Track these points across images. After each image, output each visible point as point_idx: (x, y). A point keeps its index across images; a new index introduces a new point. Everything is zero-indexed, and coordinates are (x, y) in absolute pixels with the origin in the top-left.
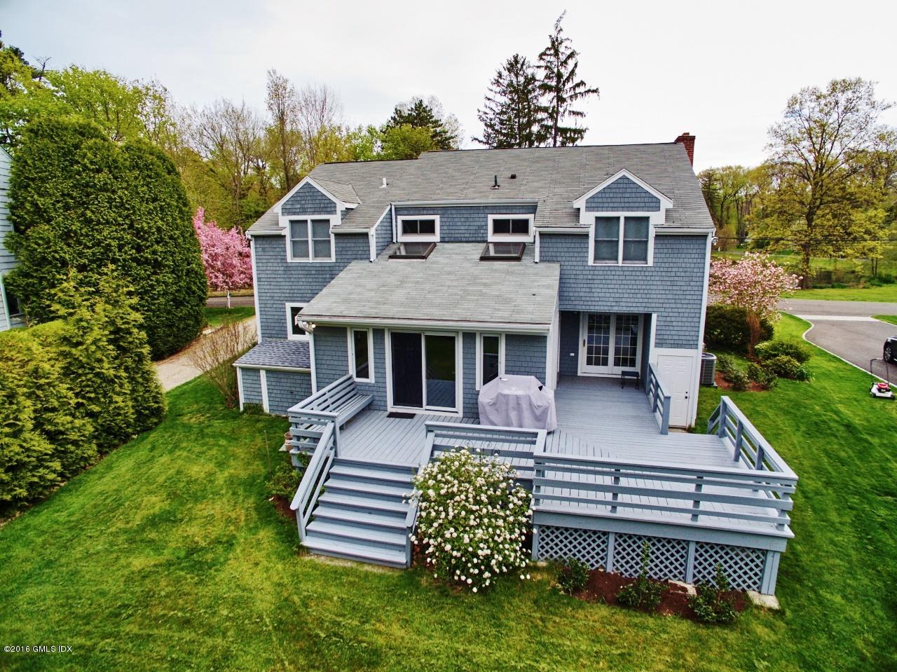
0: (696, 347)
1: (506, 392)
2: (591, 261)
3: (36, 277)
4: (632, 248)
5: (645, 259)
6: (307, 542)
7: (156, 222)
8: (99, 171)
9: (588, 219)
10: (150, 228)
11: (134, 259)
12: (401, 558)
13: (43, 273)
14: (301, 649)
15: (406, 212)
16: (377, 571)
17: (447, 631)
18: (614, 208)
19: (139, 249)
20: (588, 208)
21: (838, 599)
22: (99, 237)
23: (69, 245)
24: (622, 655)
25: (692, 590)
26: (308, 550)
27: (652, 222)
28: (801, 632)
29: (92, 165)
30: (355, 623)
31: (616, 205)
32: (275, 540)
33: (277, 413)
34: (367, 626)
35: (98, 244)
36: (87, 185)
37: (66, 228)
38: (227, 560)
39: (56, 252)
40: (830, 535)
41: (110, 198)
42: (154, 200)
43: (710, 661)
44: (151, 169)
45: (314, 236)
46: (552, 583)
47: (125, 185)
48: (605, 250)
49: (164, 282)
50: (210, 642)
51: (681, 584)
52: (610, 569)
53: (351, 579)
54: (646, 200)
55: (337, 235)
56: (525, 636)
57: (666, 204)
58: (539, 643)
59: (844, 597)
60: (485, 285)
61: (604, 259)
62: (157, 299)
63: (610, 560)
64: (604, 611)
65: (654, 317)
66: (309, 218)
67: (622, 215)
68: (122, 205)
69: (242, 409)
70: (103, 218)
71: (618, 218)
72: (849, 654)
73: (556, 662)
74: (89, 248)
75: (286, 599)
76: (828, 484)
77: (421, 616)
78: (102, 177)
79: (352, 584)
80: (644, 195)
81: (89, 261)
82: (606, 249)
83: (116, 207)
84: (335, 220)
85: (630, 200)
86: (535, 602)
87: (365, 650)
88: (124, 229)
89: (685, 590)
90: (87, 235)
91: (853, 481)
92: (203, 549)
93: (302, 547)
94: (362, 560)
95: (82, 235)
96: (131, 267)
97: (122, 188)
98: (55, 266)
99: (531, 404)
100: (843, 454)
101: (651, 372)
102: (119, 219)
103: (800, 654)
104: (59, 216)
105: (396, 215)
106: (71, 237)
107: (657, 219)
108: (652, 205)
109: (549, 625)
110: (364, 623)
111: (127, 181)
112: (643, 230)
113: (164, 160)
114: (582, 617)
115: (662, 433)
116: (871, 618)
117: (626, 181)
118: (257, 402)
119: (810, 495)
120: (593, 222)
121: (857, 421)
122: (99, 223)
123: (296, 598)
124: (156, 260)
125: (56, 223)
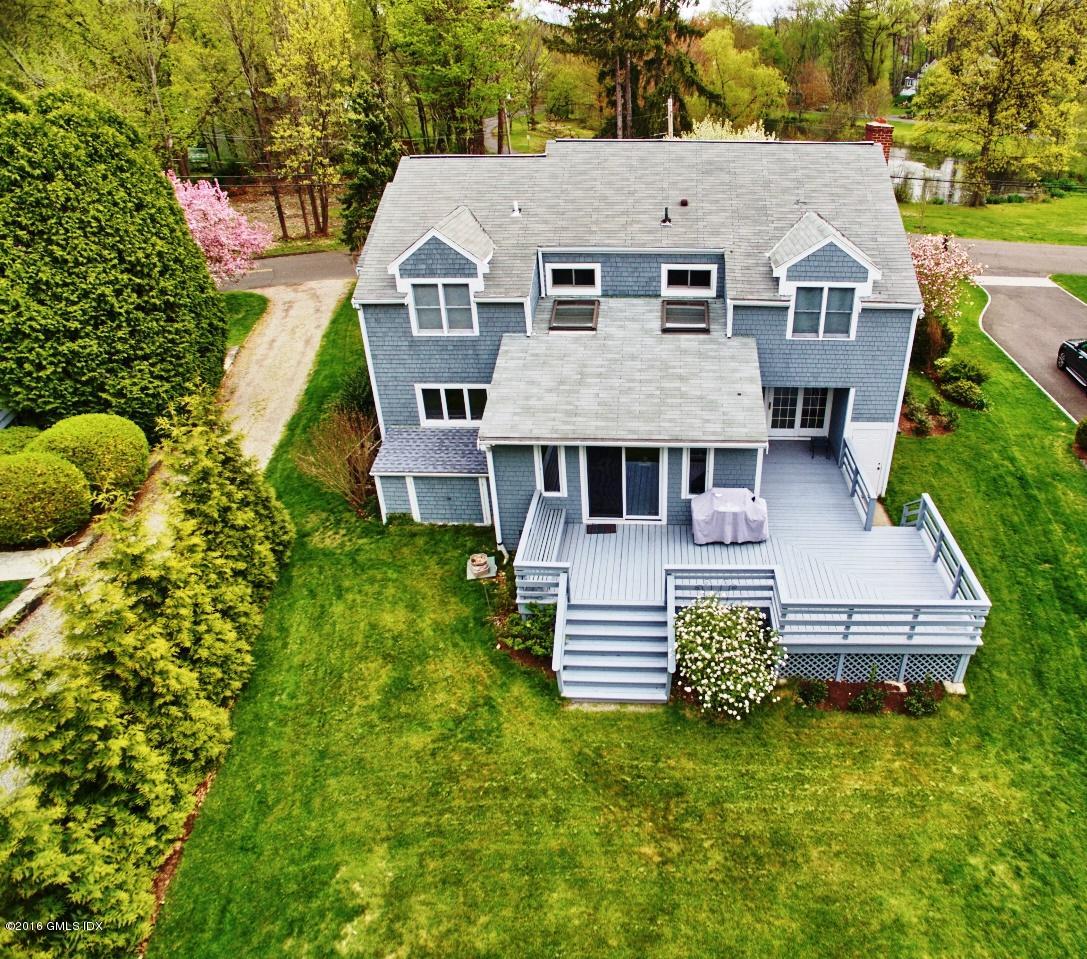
0: (892, 420)
1: (722, 509)
2: (789, 335)
3: (11, 359)
4: (835, 319)
5: (847, 331)
6: (566, 692)
7: (153, 245)
8: (48, 177)
9: (788, 289)
10: (147, 256)
11: (138, 308)
12: (662, 695)
13: (21, 352)
14: (617, 794)
15: (557, 259)
16: (642, 710)
17: (727, 757)
18: (817, 279)
19: (139, 291)
20: (789, 278)
21: (1004, 676)
22: (84, 286)
23: (42, 302)
24: (861, 753)
25: (903, 689)
26: (569, 700)
27: (857, 295)
28: (980, 709)
29: (34, 169)
30: (650, 764)
31: (821, 274)
32: (534, 696)
33: (433, 522)
34: (661, 765)
35: (85, 294)
36: (38, 203)
37: (31, 277)
38: (500, 725)
39: (31, 319)
40: (1002, 615)
41: (81, 221)
42: (139, 207)
43: (921, 745)
44: (117, 155)
45: (447, 303)
46: (795, 698)
47: (96, 197)
48: (805, 323)
49: (185, 331)
50: (538, 803)
51: (894, 683)
52: (839, 679)
53: (626, 723)
54: (854, 269)
55: (479, 305)
56: (787, 751)
57: (874, 274)
58: (799, 754)
59: (1009, 674)
60: (681, 378)
61: (803, 331)
62: (184, 357)
63: (840, 672)
64: (839, 718)
65: (852, 392)
66: (440, 281)
67: (826, 285)
68: (101, 229)
69: (385, 521)
70: (82, 256)
71: (822, 289)
72: (1008, 719)
73: (816, 767)
74: (74, 303)
75: (580, 753)
76: (1003, 558)
77: (702, 748)
78: (58, 187)
79: (629, 728)
80: (851, 264)
81: (81, 322)
82: (807, 321)
83: (94, 234)
84: (476, 285)
85: (836, 269)
86: (786, 718)
87: (669, 785)
88: (114, 266)
89: (897, 688)
90: (66, 285)
91: (1022, 552)
92: (466, 717)
93: (564, 699)
94: (623, 702)
95: (57, 285)
96: (137, 319)
97: (94, 202)
98: (37, 340)
99: (746, 519)
100: (1016, 519)
101: (846, 445)
102: (106, 252)
103: (978, 727)
104: (14, 260)
105: (544, 262)
106: (43, 291)
107: (863, 291)
108: (859, 275)
109: (803, 737)
110: (656, 762)
111: (96, 190)
112: (848, 302)
113: (120, 124)
114: (824, 726)
115: (865, 529)
116: (1023, 686)
117: (833, 248)
118: (404, 511)
119: (988, 573)
120: (794, 293)
121: (1029, 471)
122: (77, 264)
123: (587, 750)
124: (167, 303)
125: (14, 273)
